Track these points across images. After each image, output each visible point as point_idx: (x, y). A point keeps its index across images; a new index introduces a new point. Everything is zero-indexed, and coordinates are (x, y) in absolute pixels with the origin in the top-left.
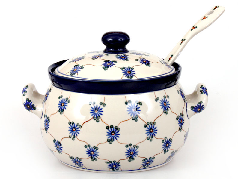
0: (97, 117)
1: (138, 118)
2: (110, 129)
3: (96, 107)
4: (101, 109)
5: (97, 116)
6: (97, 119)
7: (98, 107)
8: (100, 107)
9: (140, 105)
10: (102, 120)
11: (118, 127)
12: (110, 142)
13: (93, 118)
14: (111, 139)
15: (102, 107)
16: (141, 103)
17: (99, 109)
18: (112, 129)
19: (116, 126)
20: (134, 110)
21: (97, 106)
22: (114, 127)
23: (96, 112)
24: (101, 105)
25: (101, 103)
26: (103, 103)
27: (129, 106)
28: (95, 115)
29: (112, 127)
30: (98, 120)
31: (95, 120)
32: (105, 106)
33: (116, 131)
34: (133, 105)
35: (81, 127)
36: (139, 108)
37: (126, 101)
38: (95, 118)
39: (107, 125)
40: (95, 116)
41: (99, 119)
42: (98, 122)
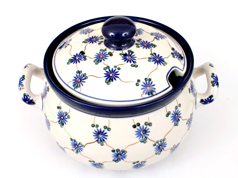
0: (101, 141)
1: (147, 140)
2: (116, 152)
3: (99, 131)
4: (106, 133)
5: (101, 139)
6: (102, 142)
7: (102, 131)
8: (104, 131)
9: (150, 126)
10: (107, 144)
11: (125, 150)
12: (116, 161)
13: (97, 141)
14: (117, 159)
15: (106, 131)
16: (151, 123)
17: (103, 134)
18: (119, 152)
19: (123, 150)
20: (143, 133)
21: (101, 129)
22: (120, 150)
23: (100, 136)
24: (106, 129)
25: (105, 127)
26: (107, 127)
27: (138, 129)
28: (99, 138)
29: (118, 150)
30: (102, 144)
31: (99, 143)
32: (109, 130)
33: (122, 153)
34: (142, 127)
35: (84, 146)
36: (149, 129)
37: (134, 124)
38: (100, 142)
39: (113, 148)
40: (99, 140)
41: (104, 143)
42: (102, 145)
